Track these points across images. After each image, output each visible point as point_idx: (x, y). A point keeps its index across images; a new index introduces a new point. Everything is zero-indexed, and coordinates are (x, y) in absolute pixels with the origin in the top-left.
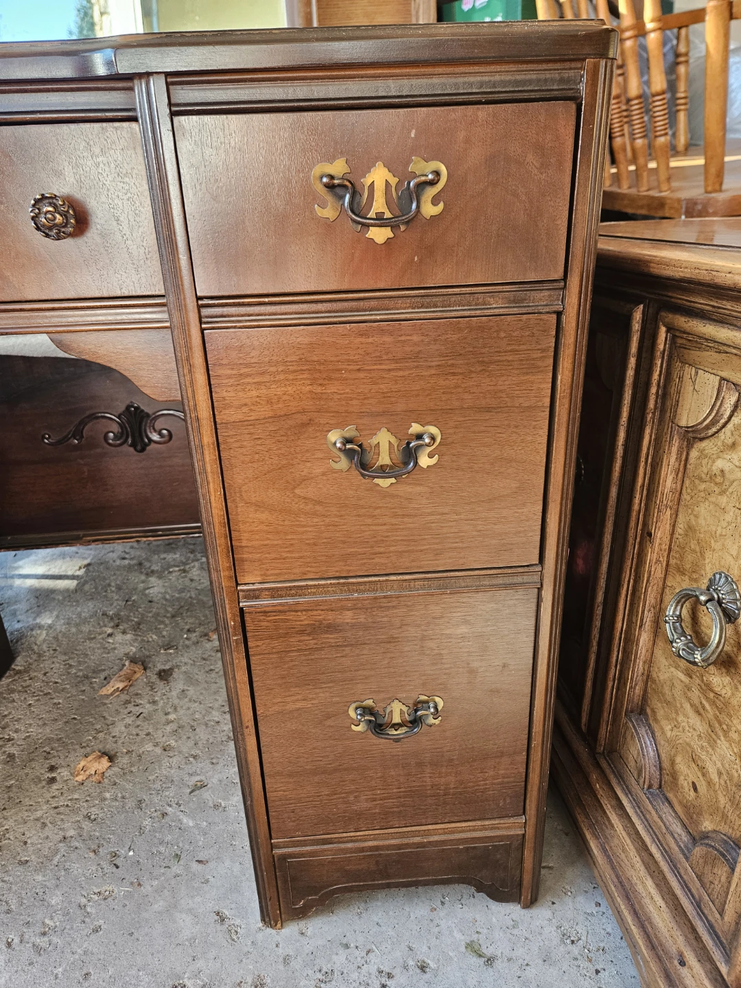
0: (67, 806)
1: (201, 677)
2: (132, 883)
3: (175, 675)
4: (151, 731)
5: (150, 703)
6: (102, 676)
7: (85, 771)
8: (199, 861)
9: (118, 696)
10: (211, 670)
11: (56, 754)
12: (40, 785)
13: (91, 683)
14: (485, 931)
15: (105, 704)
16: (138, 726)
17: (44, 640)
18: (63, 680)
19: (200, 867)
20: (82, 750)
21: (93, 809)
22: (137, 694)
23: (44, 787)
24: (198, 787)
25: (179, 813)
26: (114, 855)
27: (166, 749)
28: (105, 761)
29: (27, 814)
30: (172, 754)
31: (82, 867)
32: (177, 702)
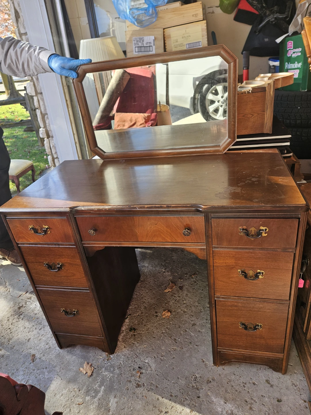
0: (162, 324)
1: (191, 290)
2: (181, 348)
3: (184, 289)
4: (179, 305)
5: (178, 297)
6: (165, 285)
7: (165, 315)
9: (169, 293)
10: (194, 288)
11: (156, 308)
12: (154, 317)
13: (162, 288)
14: (271, 378)
15: (167, 295)
16: (176, 303)
17: (147, 271)
18: (154, 285)
19: (196, 347)
20: (163, 308)
21: (168, 326)
22: (174, 293)
23: (155, 317)
24: (194, 325)
25: (190, 331)
26: (175, 339)
27: (184, 312)
28: (169, 313)
29: (152, 324)
30: (186, 314)
31: (168, 341)
32: (185, 297)
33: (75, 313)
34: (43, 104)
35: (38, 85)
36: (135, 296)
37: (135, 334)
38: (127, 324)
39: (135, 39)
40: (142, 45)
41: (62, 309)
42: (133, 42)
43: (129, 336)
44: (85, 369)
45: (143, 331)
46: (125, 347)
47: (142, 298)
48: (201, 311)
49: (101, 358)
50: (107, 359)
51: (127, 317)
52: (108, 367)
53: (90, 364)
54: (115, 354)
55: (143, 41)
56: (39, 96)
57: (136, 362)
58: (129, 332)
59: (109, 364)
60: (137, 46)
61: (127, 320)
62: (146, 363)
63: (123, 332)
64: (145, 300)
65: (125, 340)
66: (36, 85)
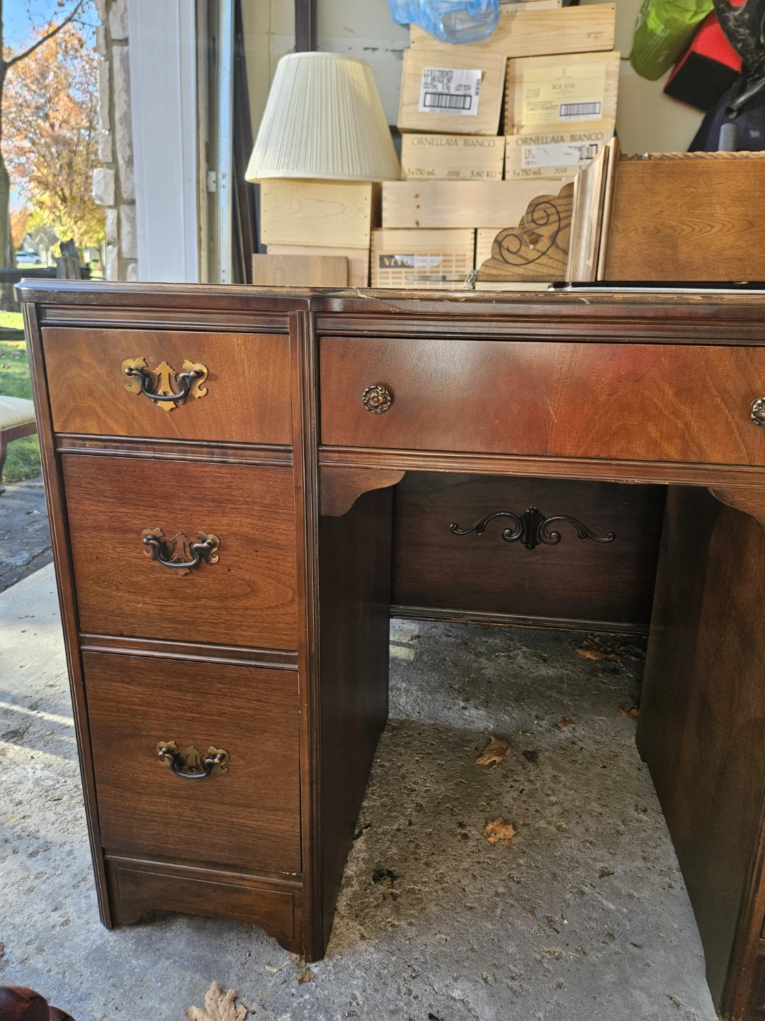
0: (488, 863)
1: (567, 766)
2: (577, 950)
3: (540, 759)
4: (538, 808)
5: (528, 781)
6: (473, 745)
7: (495, 834)
8: (635, 945)
9: (495, 769)
10: (574, 761)
11: (459, 812)
12: (456, 839)
13: (464, 751)
15: (486, 774)
16: (524, 802)
19: (636, 950)
20: (482, 813)
21: (513, 872)
22: (512, 770)
23: (460, 841)
24: (604, 874)
25: (597, 895)
26: (550, 920)
27: (559, 828)
28: (510, 827)
29: (455, 863)
30: (568, 836)
31: (524, 925)
32: (553, 785)
33: (216, 760)
34: (129, 233)
35: (128, 178)
36: (376, 771)
37: (393, 890)
38: (362, 855)
39: (430, 72)
40: (446, 91)
41: (162, 744)
42: (423, 80)
43: (376, 898)
44: (208, 1009)
45: (425, 882)
46: (363, 937)
47: (403, 777)
48: (617, 832)
49: (272, 975)
50: (299, 977)
51: (361, 833)
52: (305, 1008)
53: (230, 993)
54: (326, 959)
55: (449, 80)
56: (124, 209)
57: (414, 994)
58: (372, 883)
59: (307, 997)
60: (431, 90)
61: (359, 844)
62: (454, 999)
63: (349, 884)
64: (415, 783)
65: (362, 910)
66: (122, 177)
